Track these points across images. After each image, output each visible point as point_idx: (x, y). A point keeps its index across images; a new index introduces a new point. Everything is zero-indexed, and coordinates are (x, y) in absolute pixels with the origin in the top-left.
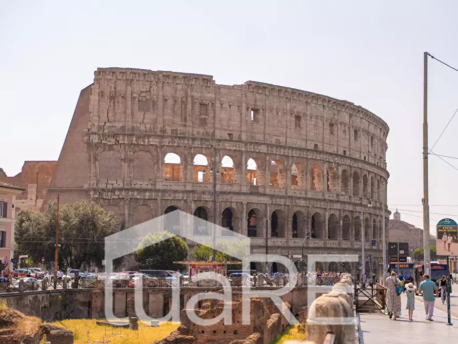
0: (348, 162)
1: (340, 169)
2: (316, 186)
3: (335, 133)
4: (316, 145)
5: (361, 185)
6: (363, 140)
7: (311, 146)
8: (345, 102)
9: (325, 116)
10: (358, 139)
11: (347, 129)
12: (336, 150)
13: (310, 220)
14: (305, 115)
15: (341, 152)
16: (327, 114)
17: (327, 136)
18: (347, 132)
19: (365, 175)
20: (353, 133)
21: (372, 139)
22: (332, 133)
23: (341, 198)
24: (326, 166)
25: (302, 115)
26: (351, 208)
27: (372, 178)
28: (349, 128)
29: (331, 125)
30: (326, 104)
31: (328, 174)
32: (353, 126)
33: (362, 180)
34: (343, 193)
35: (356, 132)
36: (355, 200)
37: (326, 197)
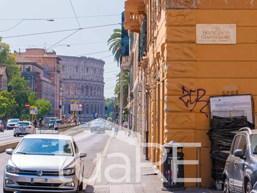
0: (84, 82)
1: (80, 85)
2: (71, 93)
3: (78, 71)
4: (70, 77)
5: (89, 91)
6: (91, 71)
7: (68, 77)
8: (83, 57)
9: (74, 65)
10: (88, 72)
11: (83, 68)
12: (78, 78)
13: (68, 107)
14: (66, 65)
15: (81, 78)
16: (75, 64)
17: (75, 73)
18: (84, 69)
19: (92, 86)
20: (86, 69)
21: (95, 70)
22: (77, 71)
23: (81, 97)
24: (74, 85)
25: (65, 65)
26: (85, 101)
27: (95, 86)
28: (84, 68)
29: (77, 68)
30: (74, 60)
31: (75, 87)
32: (86, 67)
33: (90, 89)
34: (82, 95)
35: (87, 69)
36: (87, 97)
37: (75, 97)
